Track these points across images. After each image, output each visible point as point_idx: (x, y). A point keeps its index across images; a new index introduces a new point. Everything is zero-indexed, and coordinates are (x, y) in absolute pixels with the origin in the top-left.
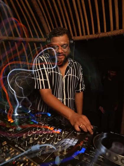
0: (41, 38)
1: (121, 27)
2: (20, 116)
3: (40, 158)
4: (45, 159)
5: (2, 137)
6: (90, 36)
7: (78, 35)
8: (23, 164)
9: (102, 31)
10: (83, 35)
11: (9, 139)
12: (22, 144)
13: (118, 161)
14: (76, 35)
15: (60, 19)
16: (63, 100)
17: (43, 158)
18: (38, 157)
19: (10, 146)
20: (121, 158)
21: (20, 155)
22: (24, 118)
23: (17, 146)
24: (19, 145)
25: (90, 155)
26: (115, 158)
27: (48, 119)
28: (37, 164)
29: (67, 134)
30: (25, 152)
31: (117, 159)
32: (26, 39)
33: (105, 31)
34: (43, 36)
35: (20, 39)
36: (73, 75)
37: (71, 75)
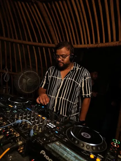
1: (117, 40)
4: (24, 131)
6: (91, 45)
7: (81, 43)
8: (9, 132)
9: (102, 41)
10: (85, 43)
11: (5, 116)
13: (84, 147)
14: (79, 43)
16: (55, 98)
20: (87, 145)
22: (21, 106)
23: (9, 121)
26: (82, 145)
29: (49, 121)
32: (37, 44)
33: (104, 41)
34: (51, 42)
35: (32, 43)
36: (71, 79)
37: (69, 79)
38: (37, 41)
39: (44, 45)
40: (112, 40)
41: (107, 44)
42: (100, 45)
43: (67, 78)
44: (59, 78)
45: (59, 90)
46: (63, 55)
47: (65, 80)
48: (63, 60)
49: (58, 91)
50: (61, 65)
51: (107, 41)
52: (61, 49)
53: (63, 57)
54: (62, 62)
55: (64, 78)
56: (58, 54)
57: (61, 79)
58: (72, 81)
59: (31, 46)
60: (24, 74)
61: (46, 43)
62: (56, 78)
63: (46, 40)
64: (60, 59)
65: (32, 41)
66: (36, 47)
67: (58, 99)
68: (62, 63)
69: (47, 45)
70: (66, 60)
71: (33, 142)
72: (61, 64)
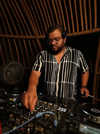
0: (29, 35)
2: (18, 95)
3: (42, 123)
4: (46, 123)
5: (8, 111)
8: (29, 129)
9: (76, 31)
11: (14, 112)
12: (25, 115)
13: (98, 121)
15: (44, 22)
17: (44, 123)
18: (40, 122)
19: (16, 117)
21: (25, 123)
23: (22, 117)
24: (24, 116)
25: (77, 118)
27: (40, 97)
28: (40, 127)
29: (57, 106)
30: (30, 120)
31: (97, 120)
32: (17, 36)
33: (78, 31)
34: (31, 34)
35: (12, 36)
36: (69, 62)
37: (67, 61)
38: (17, 34)
39: (25, 37)
40: (85, 29)
41: (81, 33)
42: (75, 34)
43: (63, 61)
44: (55, 63)
45: (58, 74)
46: (57, 37)
47: (62, 64)
48: (57, 44)
49: (57, 76)
50: (55, 49)
51: (80, 30)
52: (53, 31)
53: (56, 40)
54: (56, 45)
55: (61, 62)
56: (51, 37)
57: (58, 64)
58: (70, 63)
59: (11, 39)
60: (8, 66)
61: (26, 35)
62: (52, 63)
63: (26, 33)
64: (53, 43)
65: (12, 34)
66: (17, 40)
67: (60, 84)
68: (57, 47)
69: (27, 37)
70: (60, 42)
71: (63, 132)
72: (55, 47)
